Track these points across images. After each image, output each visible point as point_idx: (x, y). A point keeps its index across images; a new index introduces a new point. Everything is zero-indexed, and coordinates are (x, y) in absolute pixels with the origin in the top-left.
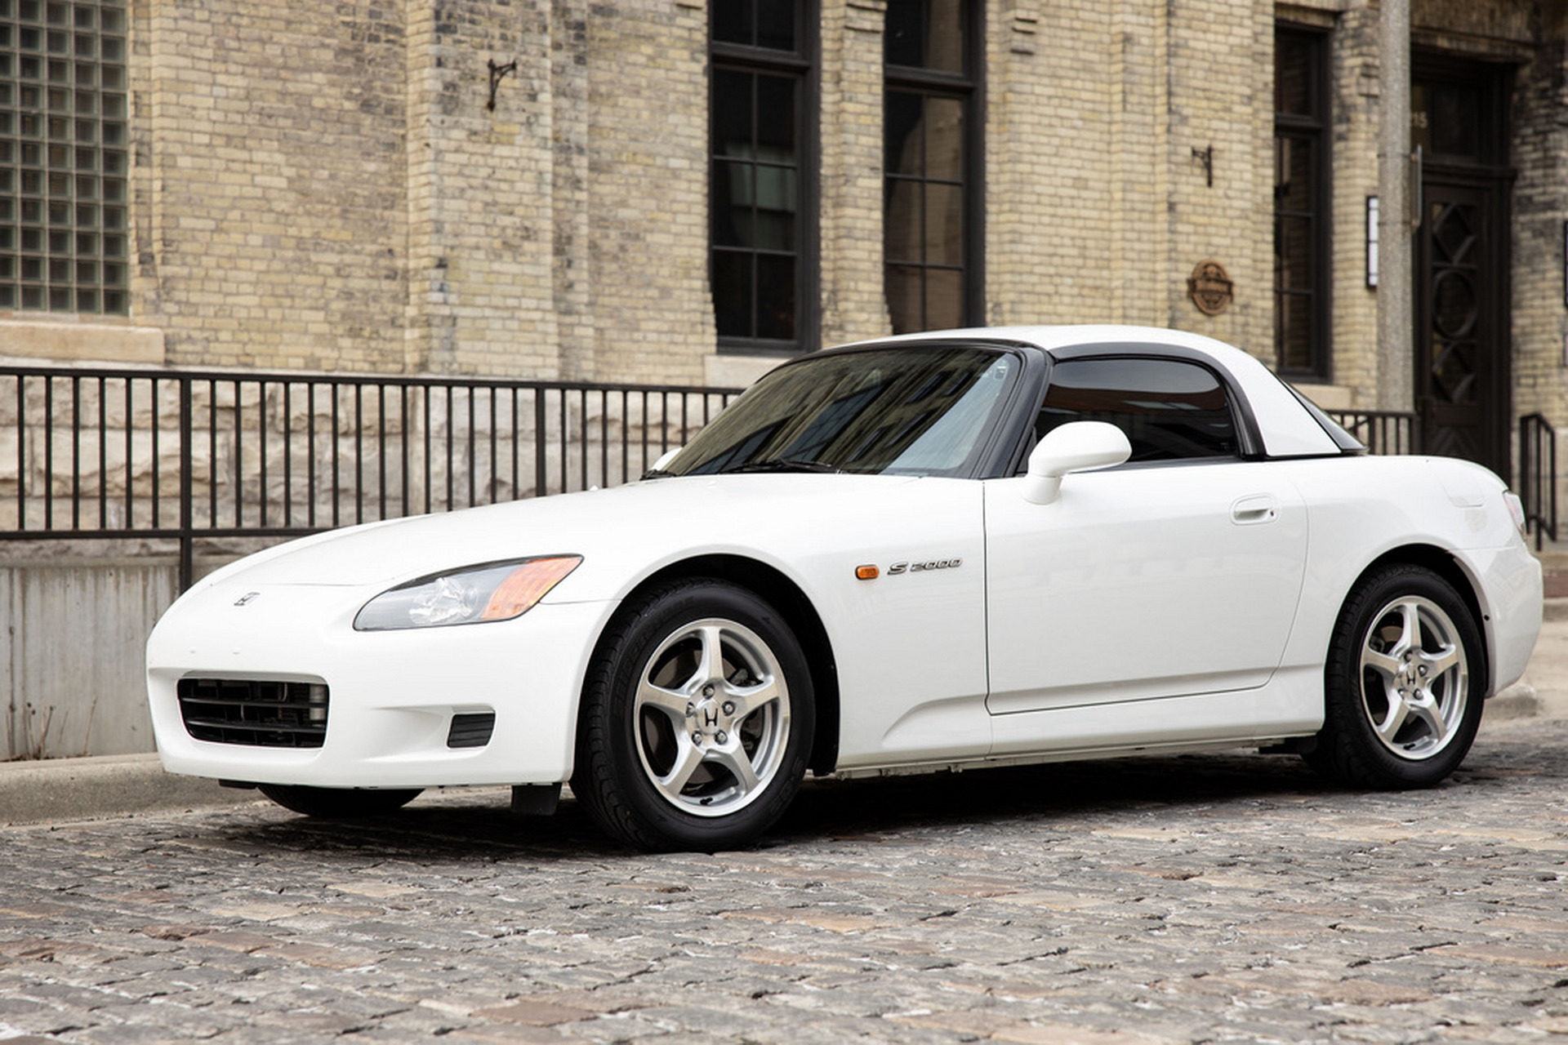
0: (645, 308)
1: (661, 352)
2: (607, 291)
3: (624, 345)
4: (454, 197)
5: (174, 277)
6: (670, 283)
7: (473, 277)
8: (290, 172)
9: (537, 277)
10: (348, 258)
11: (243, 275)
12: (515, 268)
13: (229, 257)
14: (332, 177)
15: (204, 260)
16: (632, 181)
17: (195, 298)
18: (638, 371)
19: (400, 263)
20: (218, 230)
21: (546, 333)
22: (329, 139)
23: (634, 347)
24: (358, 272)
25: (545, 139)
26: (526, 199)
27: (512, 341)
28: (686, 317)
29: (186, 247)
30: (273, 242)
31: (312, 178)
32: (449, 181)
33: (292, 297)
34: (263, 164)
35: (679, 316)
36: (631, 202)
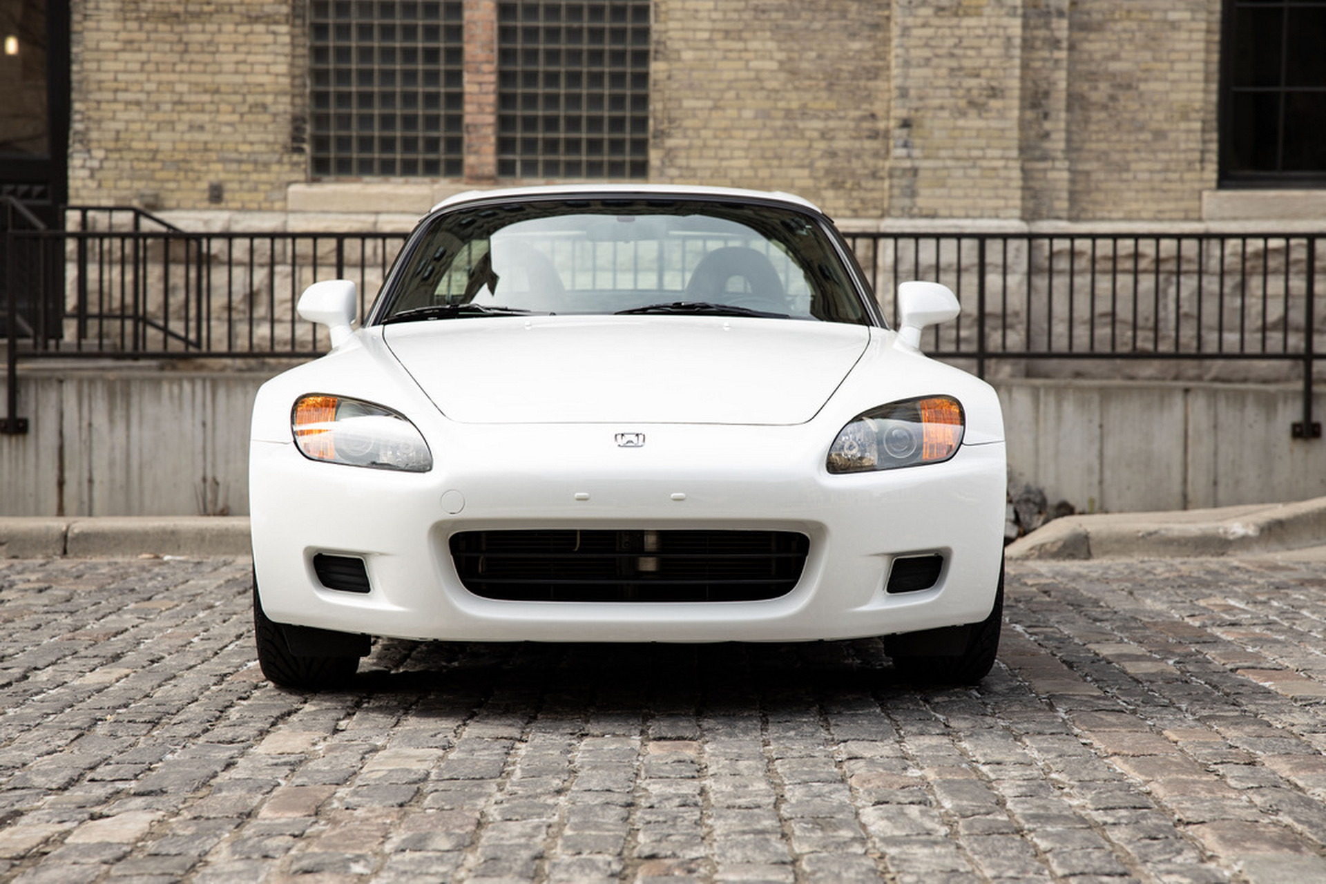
0: (1137, 150)
1: (1153, 190)
2: (1094, 137)
3: (1111, 185)
4: (919, 66)
5: (676, 148)
6: (1166, 126)
7: (937, 134)
8: (781, 56)
9: (1003, 130)
10: (832, 124)
11: (736, 143)
12: (980, 124)
13: (725, 129)
14: (820, 57)
15: (704, 133)
16: (1124, 36)
17: (694, 163)
18: (1126, 208)
19: (881, 125)
20: (715, 108)
21: (1009, 179)
22: (817, 25)
23: (1123, 186)
24: (841, 135)
25: (1015, 8)
26: (993, 63)
27: (973, 187)
28: (1182, 156)
29: (688, 123)
30: (765, 115)
31: (801, 59)
32: (915, 53)
33: (779, 158)
34: (756, 51)
35: (1174, 156)
36: (1123, 55)
